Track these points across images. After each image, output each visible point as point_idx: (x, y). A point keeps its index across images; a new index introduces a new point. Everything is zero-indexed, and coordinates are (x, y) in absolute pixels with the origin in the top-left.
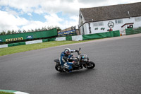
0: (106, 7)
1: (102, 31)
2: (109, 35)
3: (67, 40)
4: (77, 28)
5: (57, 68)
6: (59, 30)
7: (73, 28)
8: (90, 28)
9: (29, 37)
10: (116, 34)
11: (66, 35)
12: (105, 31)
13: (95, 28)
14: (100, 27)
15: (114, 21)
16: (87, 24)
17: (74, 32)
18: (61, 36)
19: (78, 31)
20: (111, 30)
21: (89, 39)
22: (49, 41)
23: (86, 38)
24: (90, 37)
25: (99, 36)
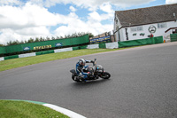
0: (147, 9)
1: (142, 37)
2: (150, 42)
3: (100, 47)
4: (112, 34)
5: (73, 78)
6: (91, 36)
7: (107, 34)
8: (127, 34)
9: (59, 45)
10: (159, 40)
11: (99, 42)
12: (146, 37)
13: (134, 34)
14: (138, 33)
15: (156, 25)
16: (123, 29)
17: (108, 38)
18: (93, 43)
19: (112, 38)
20: (151, 36)
21: (126, 47)
22: (80, 49)
23: (122, 45)
24: (127, 44)
25: (138, 43)
